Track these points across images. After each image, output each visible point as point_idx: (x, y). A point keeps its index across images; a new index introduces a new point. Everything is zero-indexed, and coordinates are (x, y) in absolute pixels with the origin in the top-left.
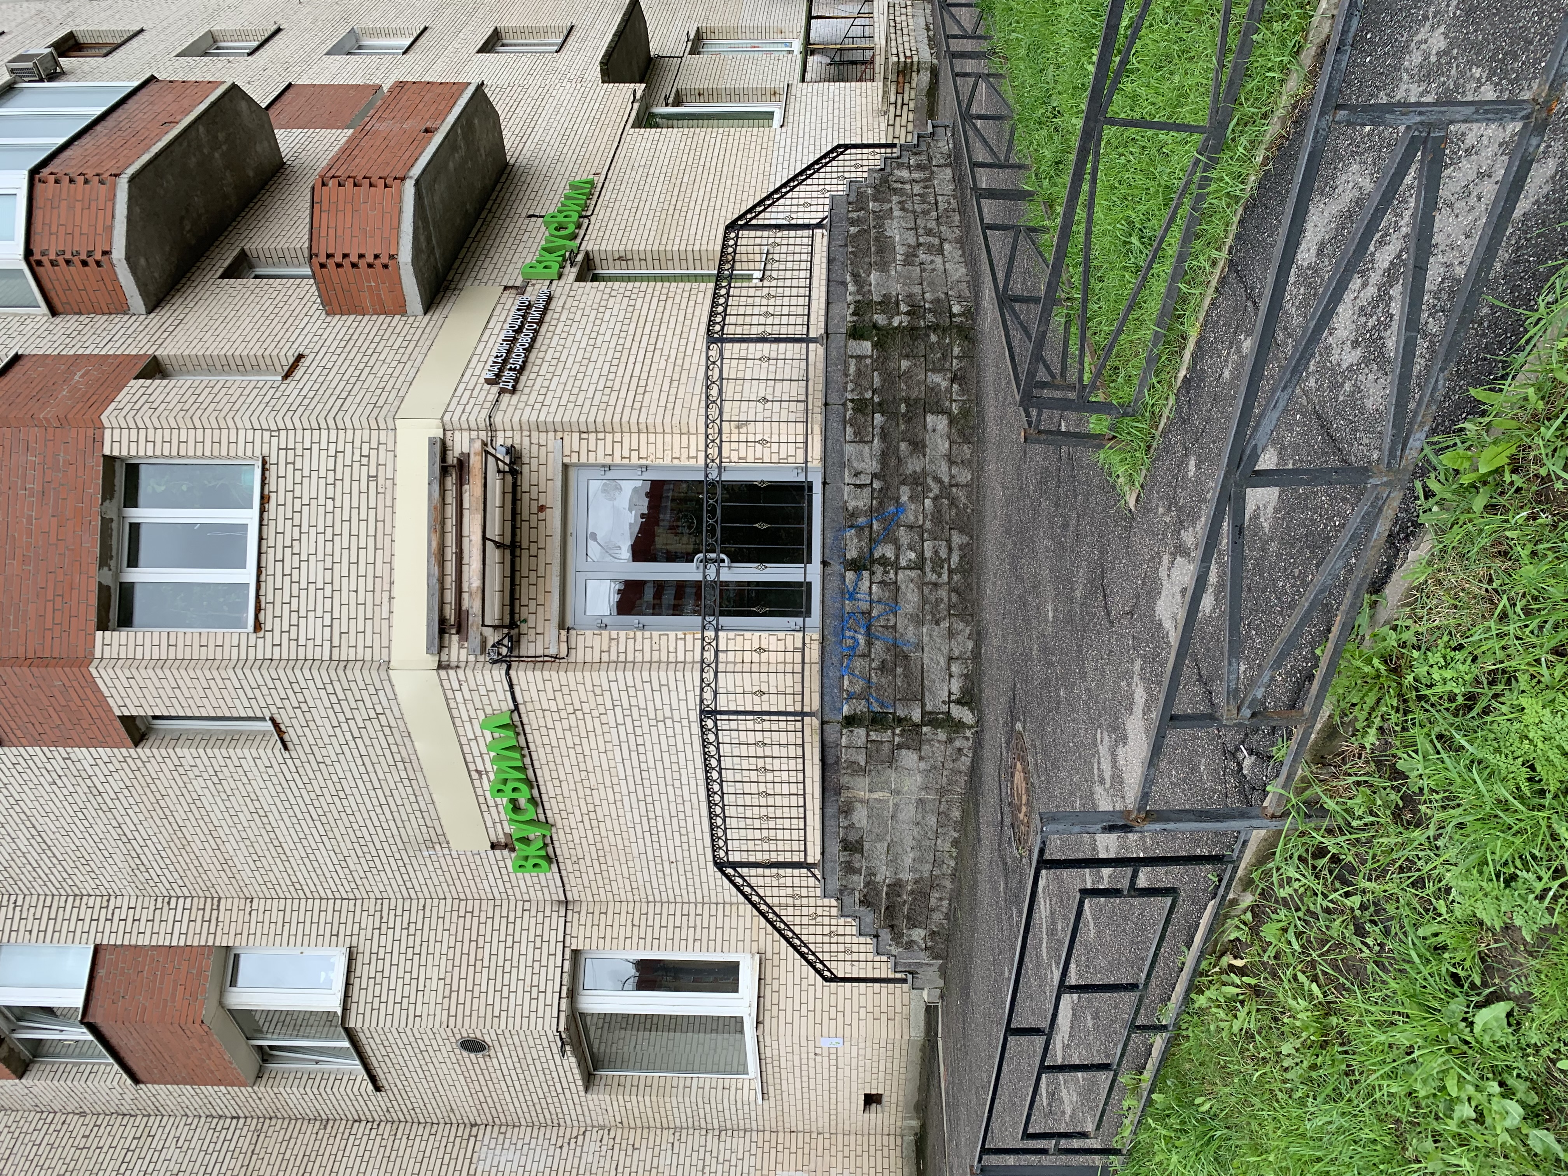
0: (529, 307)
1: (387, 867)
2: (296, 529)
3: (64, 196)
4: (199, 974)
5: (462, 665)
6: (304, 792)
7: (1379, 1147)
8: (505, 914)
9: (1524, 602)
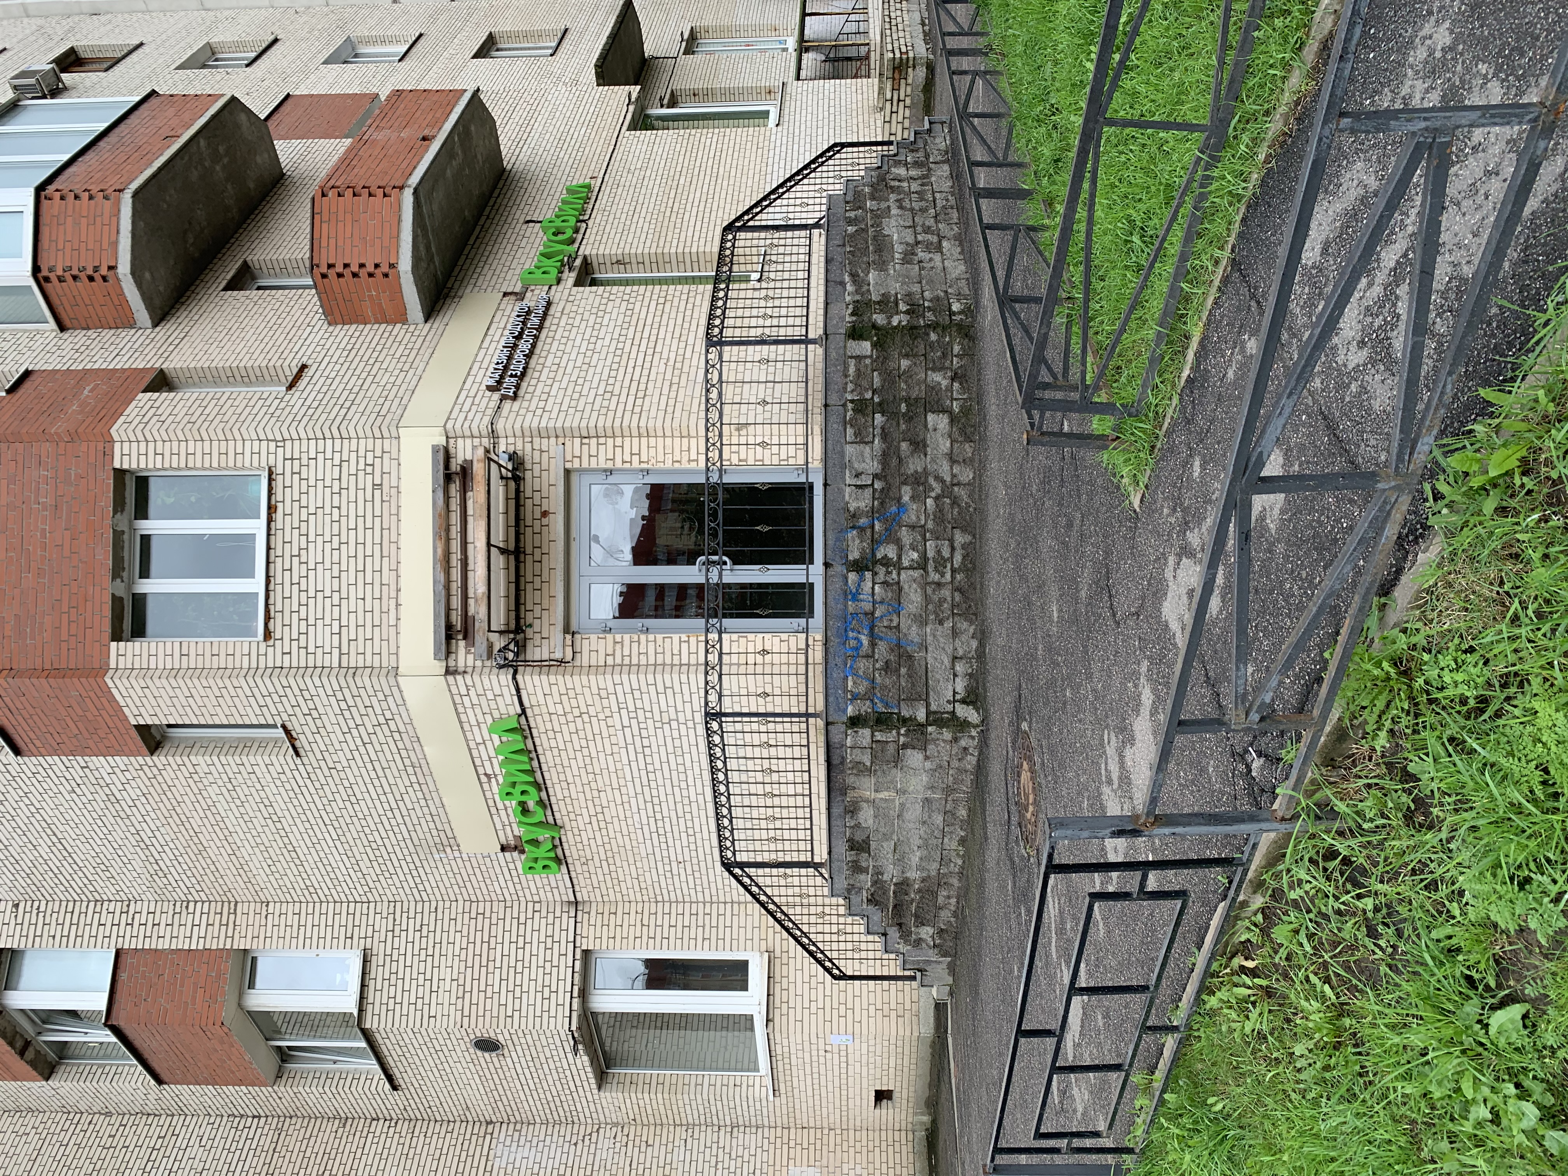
0: (529, 312)
1: (399, 870)
2: (304, 538)
3: (70, 212)
4: (218, 976)
5: (469, 670)
6: (316, 797)
7: (1393, 1148)
8: (515, 915)
9: (1536, 605)
